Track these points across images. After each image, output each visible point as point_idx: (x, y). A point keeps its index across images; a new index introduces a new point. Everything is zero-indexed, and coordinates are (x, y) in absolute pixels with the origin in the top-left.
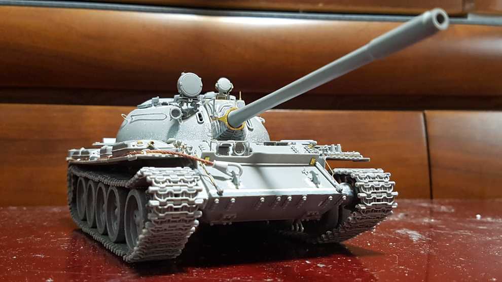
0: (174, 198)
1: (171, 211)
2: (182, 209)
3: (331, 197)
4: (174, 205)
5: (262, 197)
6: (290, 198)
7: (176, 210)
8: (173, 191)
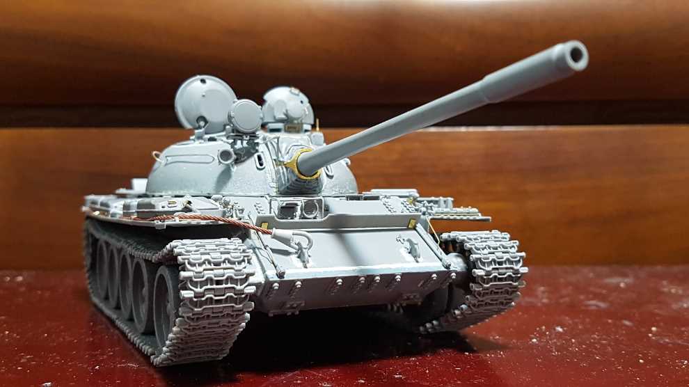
0: (215, 286)
1: (211, 304)
2: (226, 300)
3: (434, 275)
4: (215, 296)
5: (340, 278)
6: (378, 278)
7: (218, 302)
8: (213, 276)
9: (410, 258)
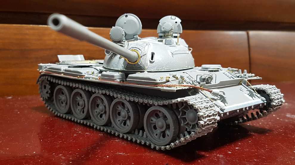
3: (261, 105)
9: (250, 98)
